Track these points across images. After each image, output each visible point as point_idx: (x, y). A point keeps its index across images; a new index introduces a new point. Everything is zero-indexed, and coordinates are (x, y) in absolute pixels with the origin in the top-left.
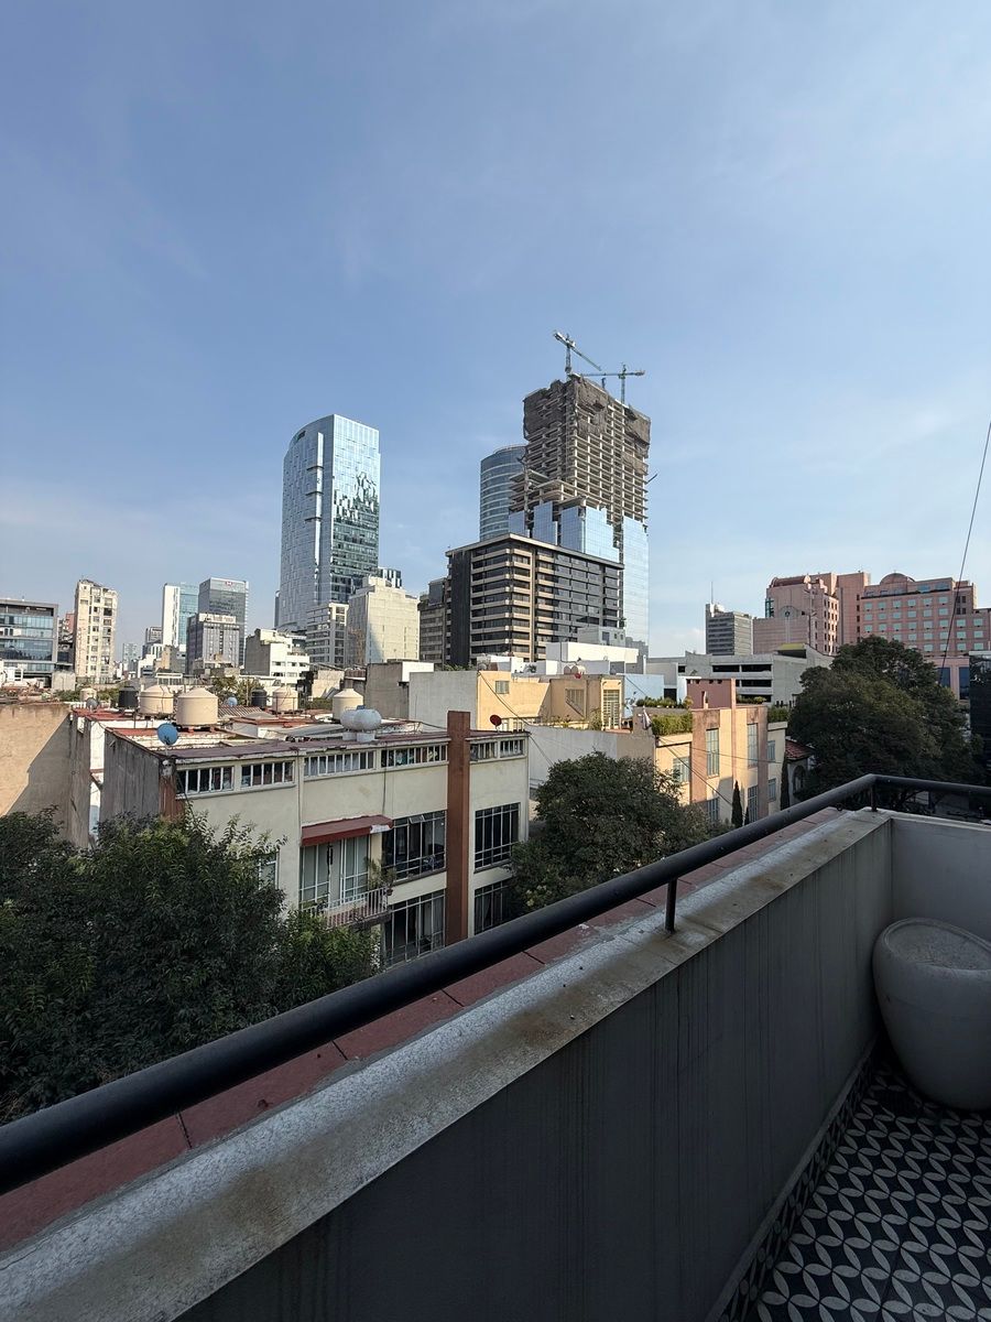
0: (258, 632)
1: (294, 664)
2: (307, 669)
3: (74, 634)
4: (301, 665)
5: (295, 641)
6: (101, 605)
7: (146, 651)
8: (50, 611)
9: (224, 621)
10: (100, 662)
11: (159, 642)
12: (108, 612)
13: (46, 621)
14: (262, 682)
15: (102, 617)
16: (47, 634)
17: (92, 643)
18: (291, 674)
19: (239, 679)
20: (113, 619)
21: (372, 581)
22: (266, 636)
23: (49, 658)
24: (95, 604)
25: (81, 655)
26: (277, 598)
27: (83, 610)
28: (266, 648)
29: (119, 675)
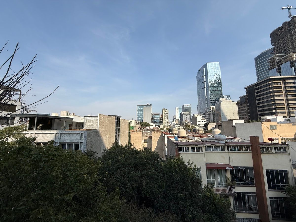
0: (194, 115)
1: (203, 122)
2: (206, 123)
3: (162, 118)
4: (204, 122)
5: (202, 116)
6: (166, 113)
7: (173, 120)
8: (159, 114)
9: (187, 113)
10: (166, 123)
11: (176, 118)
12: (167, 114)
13: (158, 116)
14: (196, 126)
15: (166, 115)
16: (159, 118)
17: (165, 119)
18: (202, 124)
19: (191, 126)
20: (168, 115)
21: (221, 99)
22: (196, 116)
23: (159, 122)
24: (165, 112)
25: (163, 122)
26: (198, 107)
27: (163, 113)
28: (196, 118)
29: (170, 125)
